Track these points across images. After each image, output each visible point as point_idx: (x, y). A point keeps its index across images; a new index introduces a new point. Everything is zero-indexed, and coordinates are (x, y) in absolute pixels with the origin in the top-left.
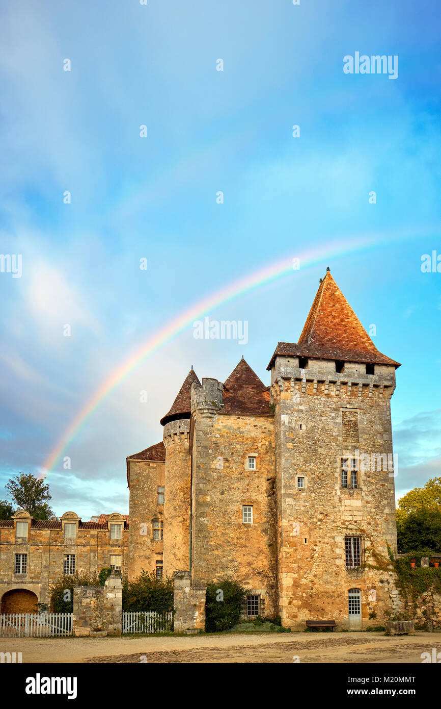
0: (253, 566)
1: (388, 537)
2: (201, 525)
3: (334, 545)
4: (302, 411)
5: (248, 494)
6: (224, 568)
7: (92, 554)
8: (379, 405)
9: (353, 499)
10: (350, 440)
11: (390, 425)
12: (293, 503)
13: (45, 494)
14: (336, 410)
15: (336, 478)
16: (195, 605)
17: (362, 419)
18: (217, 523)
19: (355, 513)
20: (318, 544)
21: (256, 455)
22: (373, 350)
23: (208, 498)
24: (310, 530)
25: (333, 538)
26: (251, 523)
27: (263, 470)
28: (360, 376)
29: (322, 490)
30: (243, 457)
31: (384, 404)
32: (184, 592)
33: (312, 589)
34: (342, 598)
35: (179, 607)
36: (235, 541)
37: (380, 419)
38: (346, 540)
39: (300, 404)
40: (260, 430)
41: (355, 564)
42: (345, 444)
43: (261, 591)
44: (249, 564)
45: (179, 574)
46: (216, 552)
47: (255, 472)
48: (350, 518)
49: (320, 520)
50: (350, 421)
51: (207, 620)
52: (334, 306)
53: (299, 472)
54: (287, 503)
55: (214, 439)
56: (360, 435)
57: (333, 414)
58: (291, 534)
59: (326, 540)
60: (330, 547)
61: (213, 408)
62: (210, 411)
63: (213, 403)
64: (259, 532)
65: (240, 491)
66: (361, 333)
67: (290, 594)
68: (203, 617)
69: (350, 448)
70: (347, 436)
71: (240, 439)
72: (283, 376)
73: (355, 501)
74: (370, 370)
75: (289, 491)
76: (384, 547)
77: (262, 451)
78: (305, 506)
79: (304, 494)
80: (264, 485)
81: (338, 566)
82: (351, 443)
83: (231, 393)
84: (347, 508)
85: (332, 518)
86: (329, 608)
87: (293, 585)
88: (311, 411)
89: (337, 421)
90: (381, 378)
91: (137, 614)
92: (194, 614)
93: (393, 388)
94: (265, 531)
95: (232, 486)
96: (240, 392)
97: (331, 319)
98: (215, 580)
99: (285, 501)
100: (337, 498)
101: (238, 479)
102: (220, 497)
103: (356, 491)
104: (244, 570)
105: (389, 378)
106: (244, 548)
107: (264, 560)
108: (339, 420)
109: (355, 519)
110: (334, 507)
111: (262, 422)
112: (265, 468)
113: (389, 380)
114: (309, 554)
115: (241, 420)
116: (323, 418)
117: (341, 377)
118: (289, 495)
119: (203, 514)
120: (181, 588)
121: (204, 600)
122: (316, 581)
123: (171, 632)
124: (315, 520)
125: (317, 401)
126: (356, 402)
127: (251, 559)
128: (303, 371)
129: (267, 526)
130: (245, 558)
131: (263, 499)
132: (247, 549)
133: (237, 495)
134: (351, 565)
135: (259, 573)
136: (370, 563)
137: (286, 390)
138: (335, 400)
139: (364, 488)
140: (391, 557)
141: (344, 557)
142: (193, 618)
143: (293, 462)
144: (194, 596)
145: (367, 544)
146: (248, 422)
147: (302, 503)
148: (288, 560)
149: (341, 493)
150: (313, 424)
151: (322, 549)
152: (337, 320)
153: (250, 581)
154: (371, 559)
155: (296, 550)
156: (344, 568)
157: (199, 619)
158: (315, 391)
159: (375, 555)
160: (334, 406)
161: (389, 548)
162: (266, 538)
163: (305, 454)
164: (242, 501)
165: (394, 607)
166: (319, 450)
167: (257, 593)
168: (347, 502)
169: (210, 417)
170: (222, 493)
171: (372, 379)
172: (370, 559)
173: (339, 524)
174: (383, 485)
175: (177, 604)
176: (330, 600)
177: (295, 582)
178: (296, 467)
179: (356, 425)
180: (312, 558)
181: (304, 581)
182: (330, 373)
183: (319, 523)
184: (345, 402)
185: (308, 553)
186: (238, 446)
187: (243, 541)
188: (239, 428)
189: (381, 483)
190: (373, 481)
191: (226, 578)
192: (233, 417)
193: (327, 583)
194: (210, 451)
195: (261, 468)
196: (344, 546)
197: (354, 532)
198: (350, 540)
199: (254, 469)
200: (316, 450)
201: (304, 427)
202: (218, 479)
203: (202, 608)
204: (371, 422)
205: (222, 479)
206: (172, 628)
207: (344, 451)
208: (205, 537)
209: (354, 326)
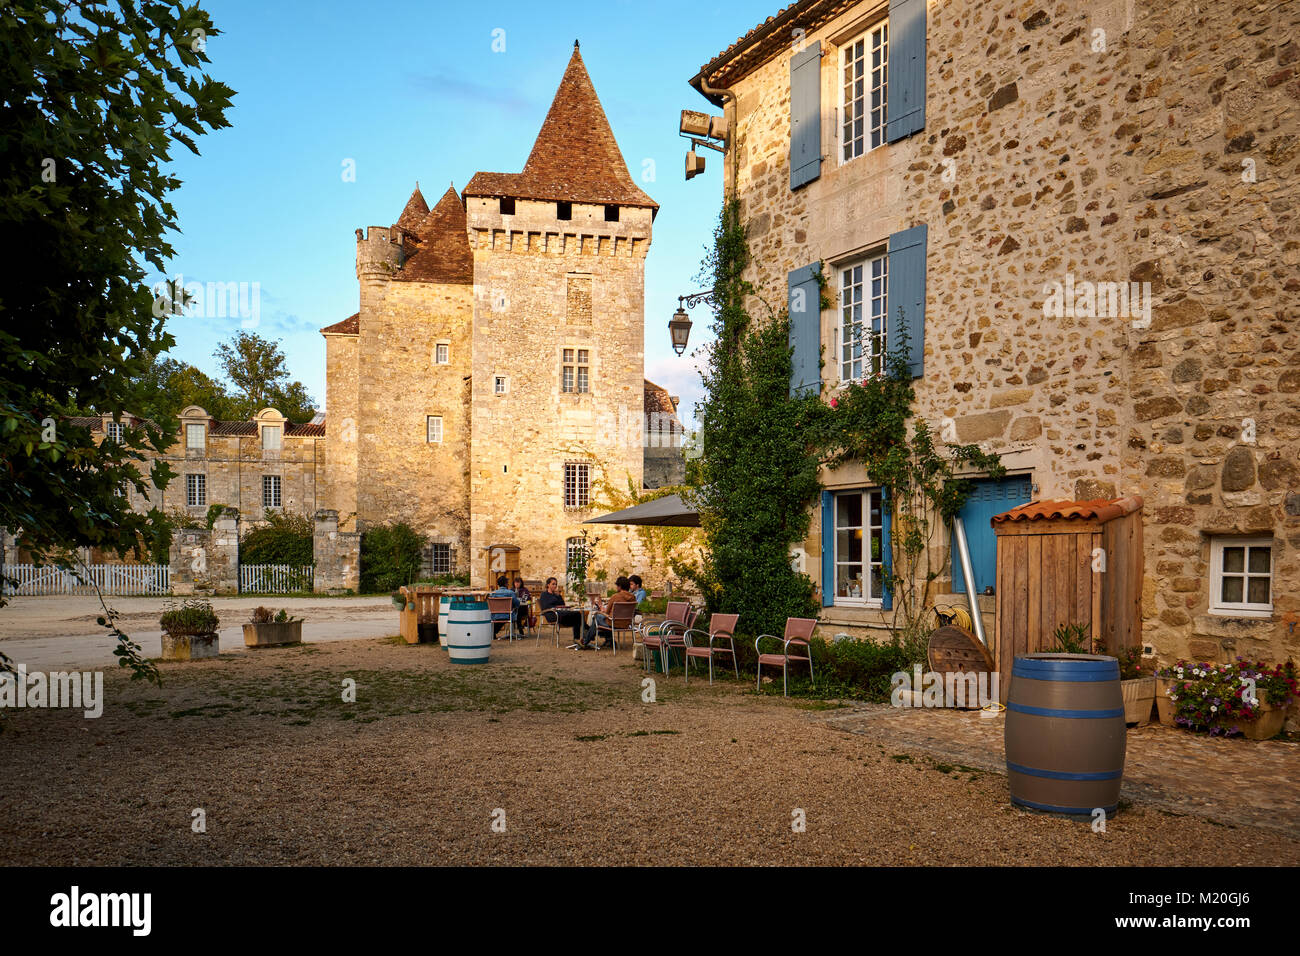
0: (441, 503)
1: (631, 465)
2: (366, 444)
3: (547, 477)
4: (505, 279)
5: (435, 400)
6: (399, 505)
7: (307, 476)
8: (625, 268)
9: (579, 409)
10: (577, 321)
11: (642, 297)
12: (489, 416)
13: (280, 368)
14: (558, 276)
15: (554, 378)
16: (344, 557)
17: (598, 290)
18: (389, 443)
19: (581, 430)
20: (524, 474)
21: (448, 342)
22: (624, 181)
23: (377, 406)
24: (513, 454)
25: (547, 465)
26: (440, 443)
27: (457, 364)
28: (595, 224)
29: (533, 397)
30: (429, 345)
31: (635, 266)
32: (326, 538)
33: (513, 537)
34: (556, 551)
35: (321, 558)
36: (416, 468)
37: (627, 290)
38: (568, 468)
39: (504, 269)
40: (454, 305)
41: (580, 503)
42: (569, 327)
43: (453, 540)
44: (435, 500)
45: (320, 515)
46: (388, 483)
47: (446, 367)
48: (573, 437)
49: (528, 440)
50: (579, 293)
51: (362, 577)
52: (575, 107)
53: (498, 370)
54: (479, 414)
55: (385, 318)
56: (594, 314)
57: (553, 283)
58: (484, 460)
59: (535, 469)
60: (541, 479)
61: (384, 272)
62: (379, 276)
63: (383, 264)
64: (450, 455)
65: (424, 395)
66: (611, 153)
67: (481, 542)
68: (356, 573)
69: (577, 333)
70: (572, 315)
71: (425, 319)
72: (476, 226)
73: (582, 412)
74: (612, 214)
75: (484, 398)
76: (622, 478)
77: (458, 335)
78: (505, 420)
79: (504, 402)
80: (460, 387)
81: (552, 506)
82: (579, 325)
83: (425, 244)
84: (570, 423)
85: (546, 437)
86: (536, 564)
87: (486, 531)
88: (520, 278)
89: (559, 293)
90: (628, 227)
91: (261, 567)
92: (342, 568)
93: (647, 241)
94: (459, 454)
95: (412, 388)
96: (439, 243)
97: (565, 129)
98: (386, 523)
99: (476, 412)
100: (554, 408)
101: (422, 378)
102: (394, 403)
103: (583, 397)
104: (427, 509)
105: (641, 226)
106: (428, 478)
107: (457, 495)
108: (563, 291)
109: (580, 438)
110: (550, 421)
111: (456, 291)
112: (461, 362)
113: (641, 230)
114: (511, 488)
115: (426, 289)
116: (537, 289)
117: (565, 226)
118: (482, 404)
119: (369, 429)
120: (323, 533)
121: (357, 550)
122: (520, 525)
123: (310, 592)
124: (521, 440)
125: (528, 263)
126: (590, 263)
127: (438, 493)
128: (506, 218)
129: (462, 446)
130: (430, 491)
131: (457, 407)
132: (433, 479)
133: (420, 402)
134: (574, 503)
135: (450, 513)
136: (601, 502)
137: (482, 248)
138: (558, 261)
139: (597, 393)
140: (634, 494)
141: (562, 492)
142: (340, 575)
143: (490, 355)
144: (342, 544)
145: (595, 474)
146: (437, 292)
147: (501, 415)
148: (479, 496)
149: (561, 400)
150: (521, 298)
151: (529, 481)
152: (574, 133)
153: (435, 525)
154: (604, 495)
155: (491, 482)
156: (561, 508)
157: (349, 575)
158: (526, 248)
159: (608, 490)
160: (555, 271)
161: (630, 480)
162: (460, 464)
163: (508, 343)
164: (426, 410)
165: (634, 564)
166: (530, 337)
167: (446, 541)
168: (570, 414)
169: (380, 286)
170: (398, 398)
171: (613, 228)
172: (600, 495)
173: (556, 445)
174: (626, 389)
175: (317, 554)
176: (539, 553)
177: (488, 527)
178: (494, 363)
179: (588, 298)
180: (514, 493)
181: (501, 526)
182: (547, 221)
183: (525, 444)
184: (573, 264)
185: (508, 487)
186: (422, 329)
187: (426, 468)
188: (424, 302)
189: (623, 385)
190: (611, 382)
191: (402, 518)
192: (415, 285)
193: (535, 528)
194: (380, 337)
195: (454, 362)
196: (562, 475)
197: (578, 457)
198: (574, 468)
199: (446, 363)
200: (525, 337)
201: (507, 303)
202: (392, 378)
203: (355, 561)
204: (612, 294)
205: (398, 378)
206: (311, 587)
207: (568, 339)
208: (372, 462)
209: (602, 140)
